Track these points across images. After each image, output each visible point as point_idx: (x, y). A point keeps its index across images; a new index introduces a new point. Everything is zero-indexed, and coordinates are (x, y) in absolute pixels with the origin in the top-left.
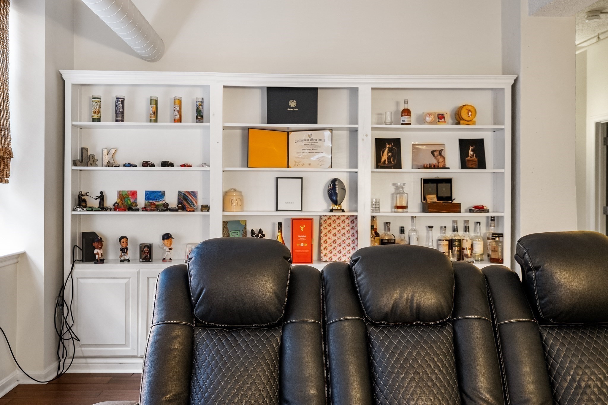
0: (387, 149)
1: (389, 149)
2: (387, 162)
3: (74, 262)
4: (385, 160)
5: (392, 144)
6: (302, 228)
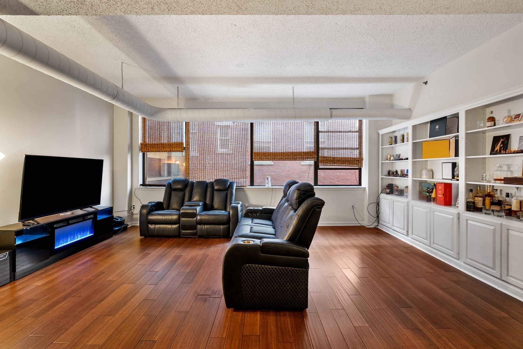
0: (501, 142)
1: (502, 142)
2: (498, 151)
3: (381, 192)
4: (498, 150)
5: (505, 139)
6: (440, 187)
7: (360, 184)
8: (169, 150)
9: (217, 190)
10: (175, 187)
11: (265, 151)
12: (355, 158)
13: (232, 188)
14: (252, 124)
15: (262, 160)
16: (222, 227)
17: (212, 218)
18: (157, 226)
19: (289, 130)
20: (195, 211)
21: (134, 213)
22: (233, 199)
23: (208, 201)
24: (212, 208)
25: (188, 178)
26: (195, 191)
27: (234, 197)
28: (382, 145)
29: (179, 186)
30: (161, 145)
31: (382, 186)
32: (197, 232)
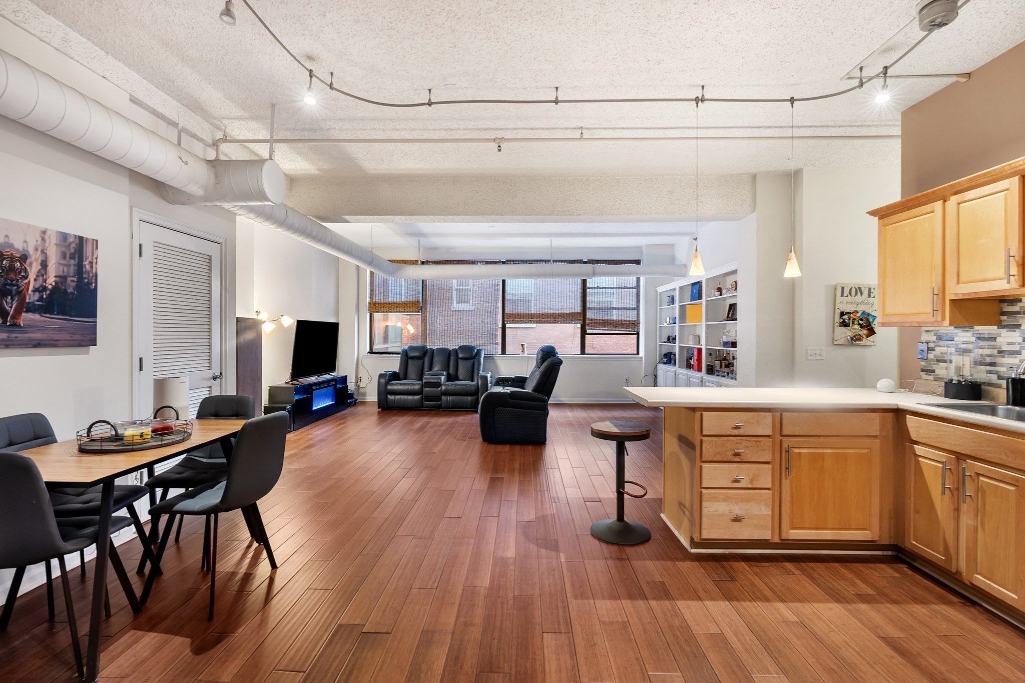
3: (659, 363)
7: (638, 353)
8: (404, 310)
9: (462, 359)
10: (412, 354)
11: (519, 312)
12: (629, 321)
13: (480, 356)
14: (504, 281)
15: (515, 323)
16: (469, 398)
17: (458, 388)
18: (398, 397)
19: (549, 286)
20: (440, 381)
21: (361, 386)
22: (481, 368)
23: (451, 371)
24: (457, 379)
25: (425, 344)
26: (436, 359)
27: (482, 366)
28: (660, 306)
29: (416, 354)
30: (393, 304)
31: (660, 354)
32: (441, 403)
